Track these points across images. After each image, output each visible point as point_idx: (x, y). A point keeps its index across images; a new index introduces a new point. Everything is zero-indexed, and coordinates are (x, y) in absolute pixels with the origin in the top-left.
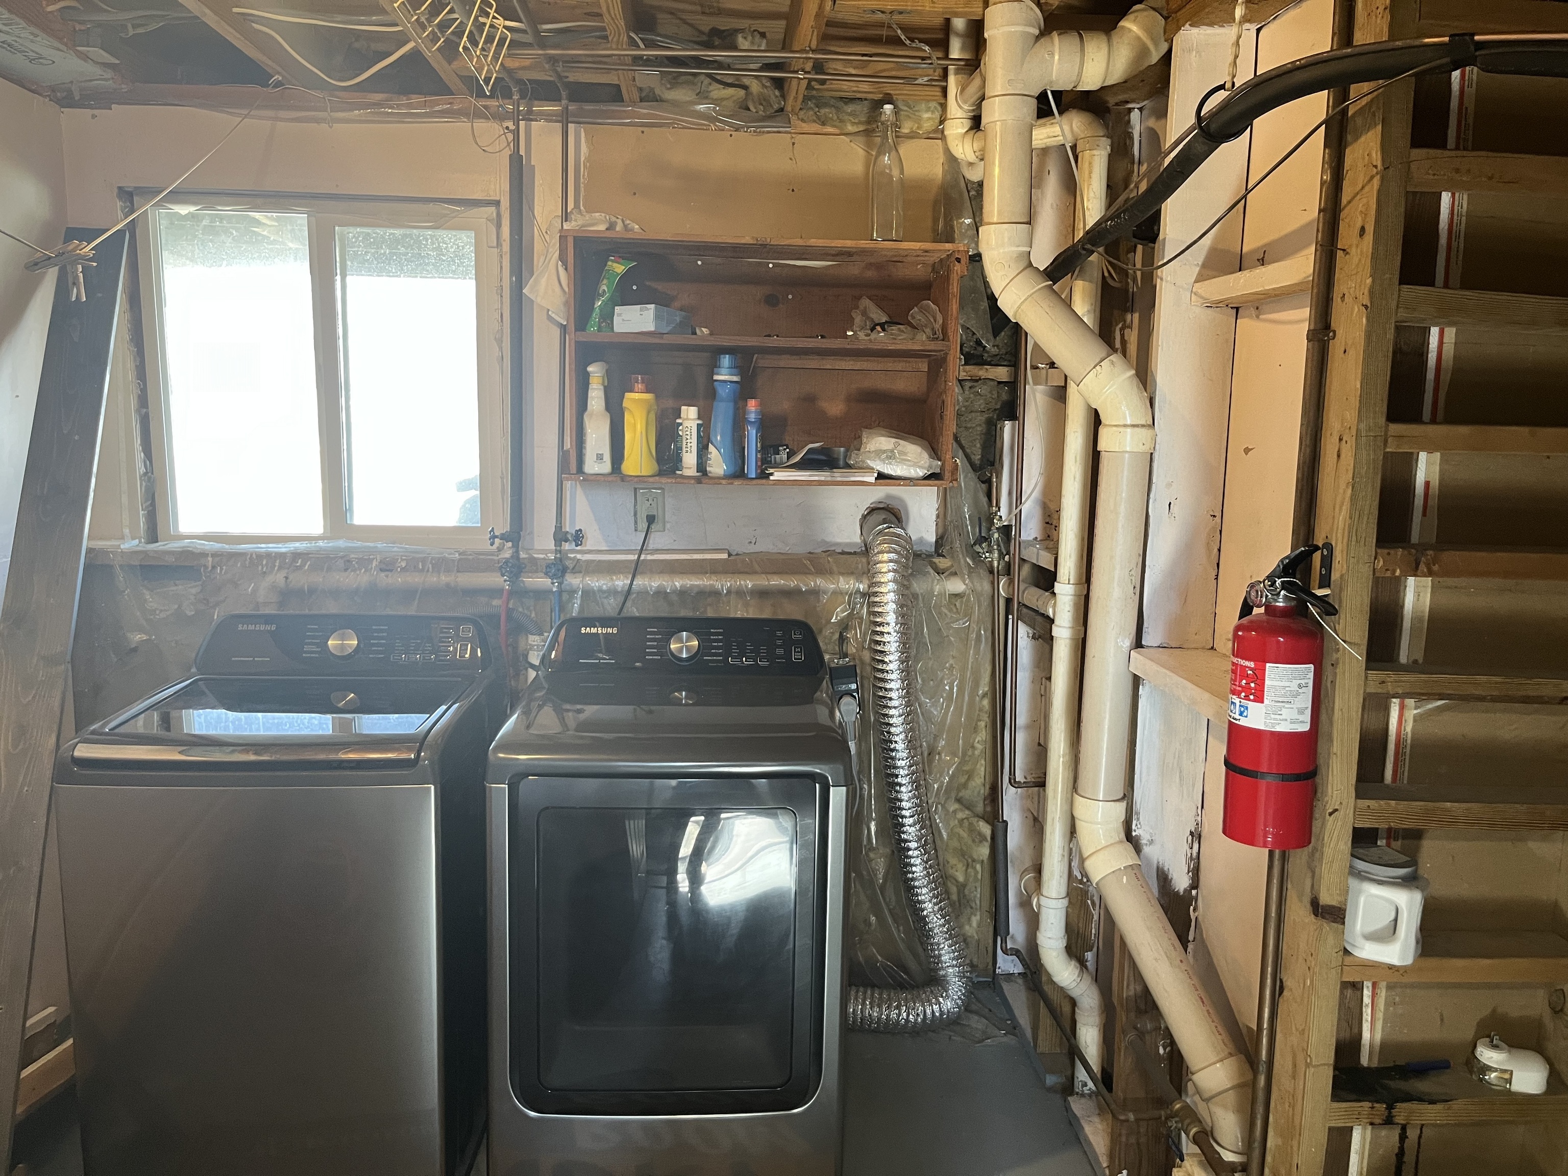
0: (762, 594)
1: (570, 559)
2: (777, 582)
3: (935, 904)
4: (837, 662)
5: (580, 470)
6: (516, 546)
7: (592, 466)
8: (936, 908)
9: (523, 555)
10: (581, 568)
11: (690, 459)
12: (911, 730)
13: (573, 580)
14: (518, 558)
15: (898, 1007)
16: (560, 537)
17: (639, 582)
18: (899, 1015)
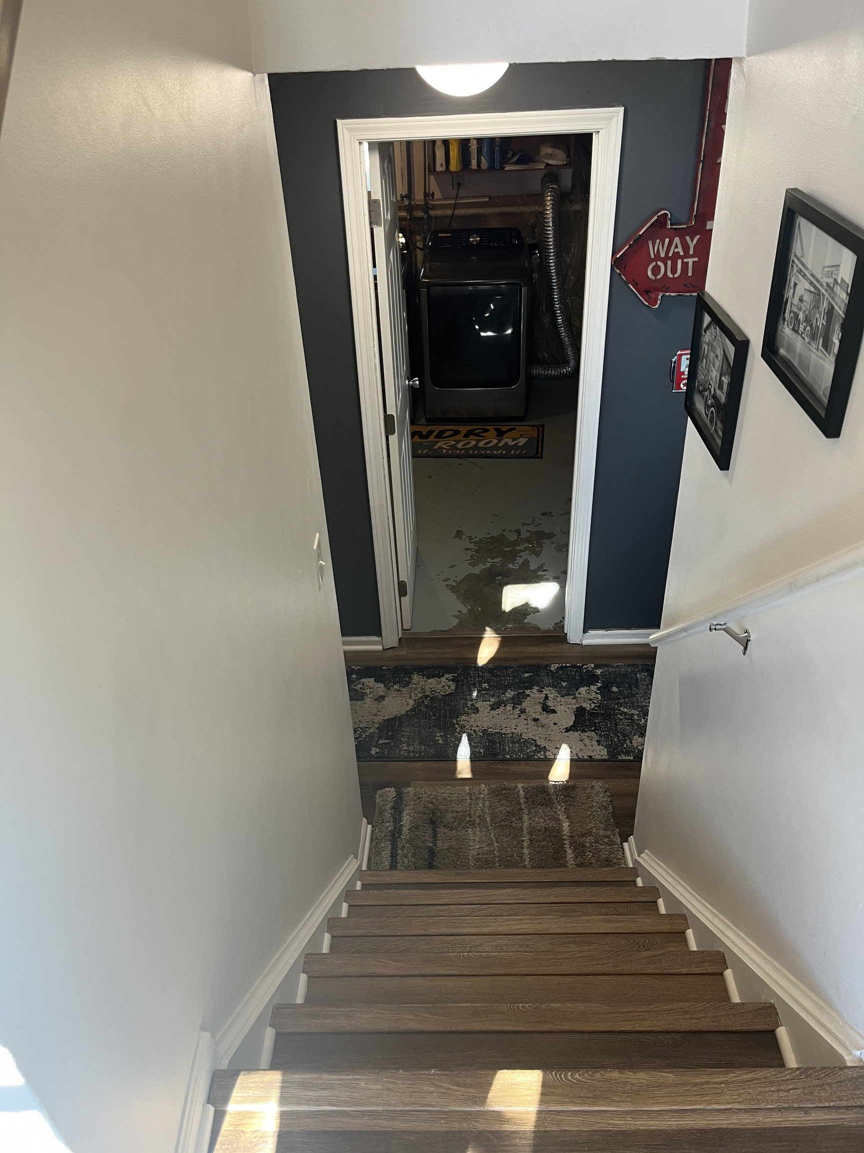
0: (502, 215)
1: (430, 204)
2: (508, 209)
3: (566, 334)
4: (531, 241)
5: (434, 170)
6: (410, 200)
7: (439, 168)
8: (566, 335)
9: (412, 203)
10: (434, 207)
11: (474, 162)
12: (558, 268)
13: (432, 213)
14: (411, 205)
15: (551, 370)
16: (426, 195)
17: (457, 212)
18: (552, 372)
